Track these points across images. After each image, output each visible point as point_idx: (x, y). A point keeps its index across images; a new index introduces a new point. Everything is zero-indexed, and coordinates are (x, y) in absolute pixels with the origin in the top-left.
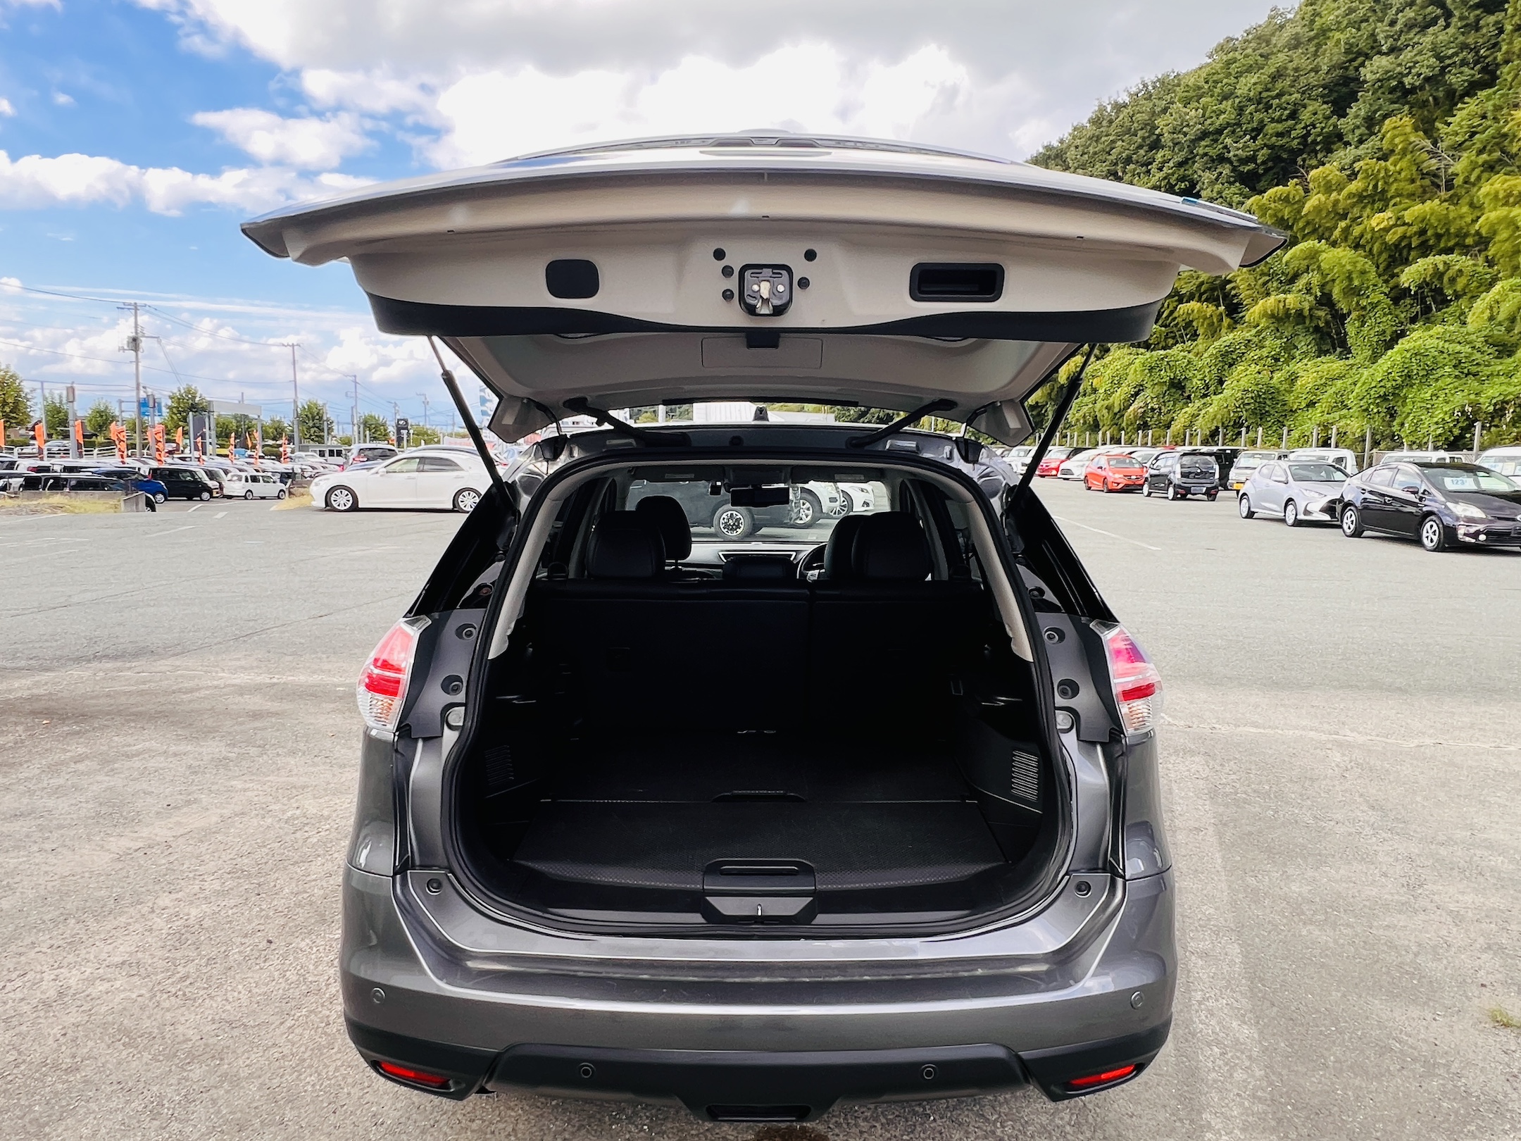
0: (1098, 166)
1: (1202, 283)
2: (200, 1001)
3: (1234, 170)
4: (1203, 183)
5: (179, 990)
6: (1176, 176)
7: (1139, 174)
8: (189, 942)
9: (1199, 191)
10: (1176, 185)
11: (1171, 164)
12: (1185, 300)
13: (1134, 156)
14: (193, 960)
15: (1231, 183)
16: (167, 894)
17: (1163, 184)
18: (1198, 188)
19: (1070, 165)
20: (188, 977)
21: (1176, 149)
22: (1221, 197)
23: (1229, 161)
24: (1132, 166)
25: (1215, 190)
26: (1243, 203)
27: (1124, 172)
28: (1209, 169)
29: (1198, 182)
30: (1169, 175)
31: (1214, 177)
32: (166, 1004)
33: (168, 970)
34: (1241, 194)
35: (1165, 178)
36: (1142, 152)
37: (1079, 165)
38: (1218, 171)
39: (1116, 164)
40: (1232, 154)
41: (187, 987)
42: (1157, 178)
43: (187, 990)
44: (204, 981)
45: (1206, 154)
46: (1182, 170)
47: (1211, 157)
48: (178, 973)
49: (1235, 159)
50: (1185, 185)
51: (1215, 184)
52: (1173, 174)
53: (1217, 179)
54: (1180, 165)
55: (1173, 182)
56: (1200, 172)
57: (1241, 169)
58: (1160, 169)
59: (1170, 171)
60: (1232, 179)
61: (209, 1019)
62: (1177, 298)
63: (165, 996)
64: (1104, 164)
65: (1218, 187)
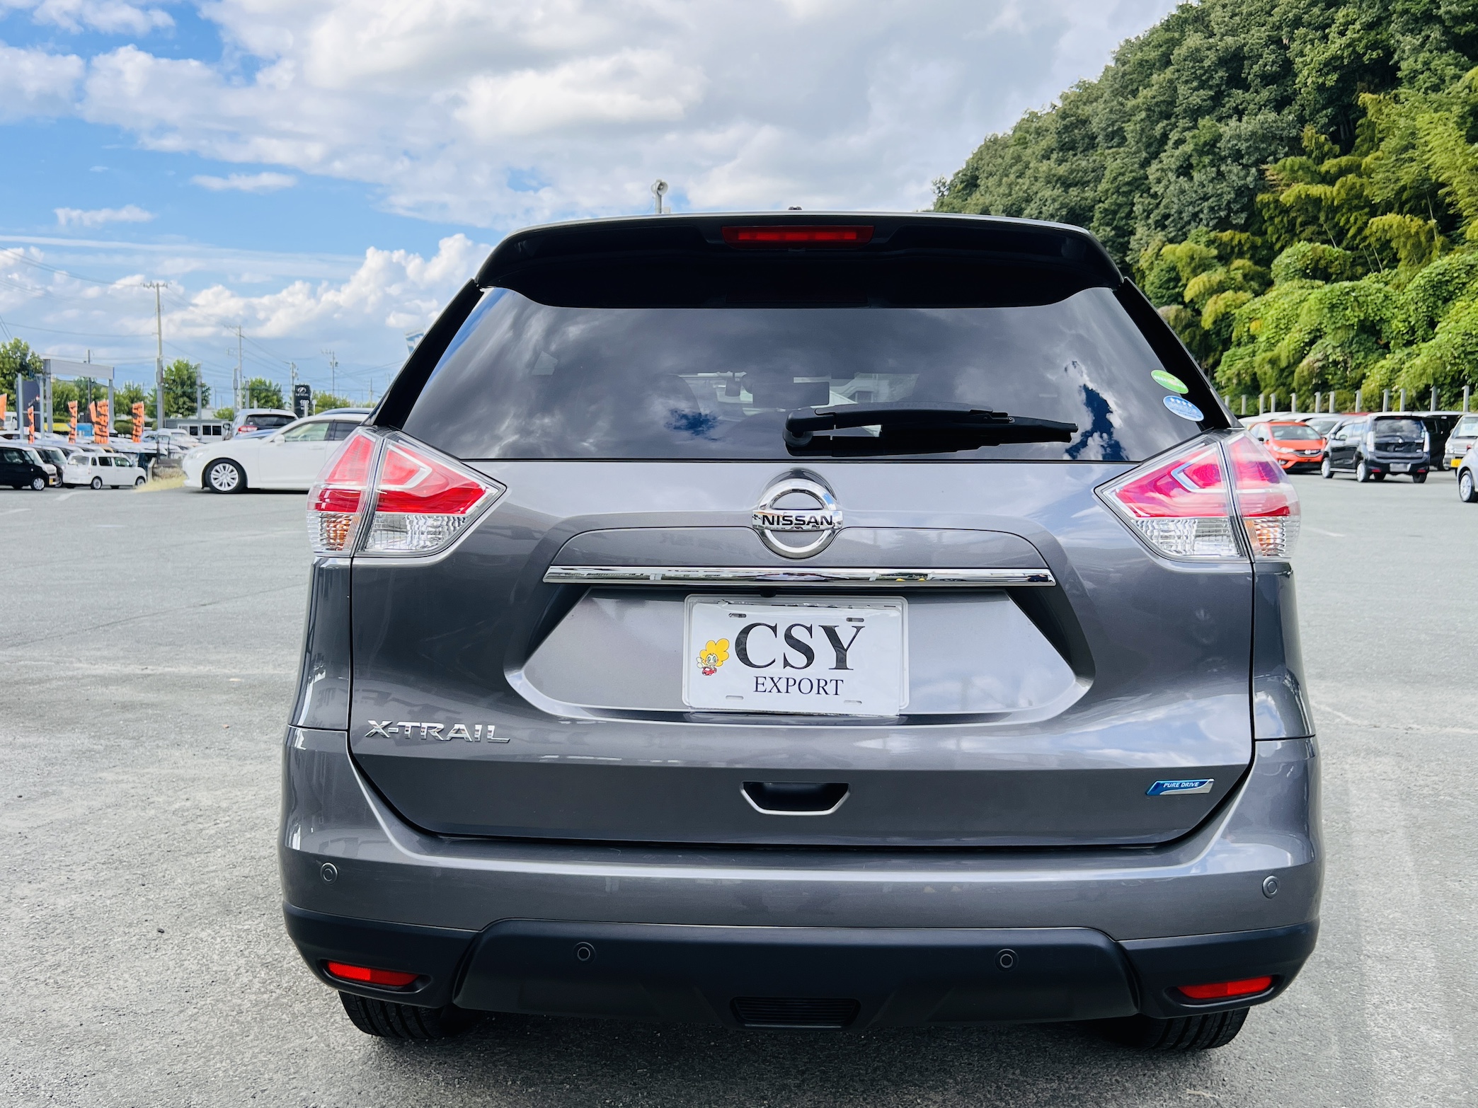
0: (1254, 30)
1: (1404, 188)
2: (77, 989)
3: (1447, 31)
4: (1404, 51)
5: (49, 978)
6: (1364, 41)
7: (1312, 42)
8: (58, 931)
9: (1398, 62)
10: (1364, 54)
11: (1357, 26)
12: (1379, 213)
13: (1306, 16)
14: (65, 949)
15: (1442, 51)
16: (26, 884)
17: (1345, 54)
18: (1396, 57)
19: (1215, 31)
20: (59, 966)
21: (1364, 5)
22: (1429, 69)
23: (1439, 19)
24: (1302, 30)
25: (1420, 59)
26: (1459, 77)
27: (1292, 39)
28: (1412, 31)
29: (1395, 50)
30: (1354, 40)
31: (1418, 43)
32: (35, 991)
33: (33, 959)
34: (1456, 66)
35: (1349, 46)
36: (1316, 11)
37: (1227, 31)
38: (1423, 34)
39: (1279, 28)
40: (1443, 10)
41: (59, 975)
42: (1337, 45)
43: (58, 978)
44: (80, 968)
45: (1406, 12)
46: (1373, 33)
47: (1413, 15)
48: (46, 961)
49: (1447, 16)
50: (1378, 54)
51: (1419, 52)
52: (1360, 40)
53: (1423, 45)
54: (1369, 27)
55: (1360, 49)
56: (1399, 36)
57: (1456, 30)
58: (1342, 33)
59: (1356, 36)
60: (1443, 45)
61: (89, 1006)
62: (1367, 210)
63: (32, 983)
64: (1263, 29)
65: (1424, 56)
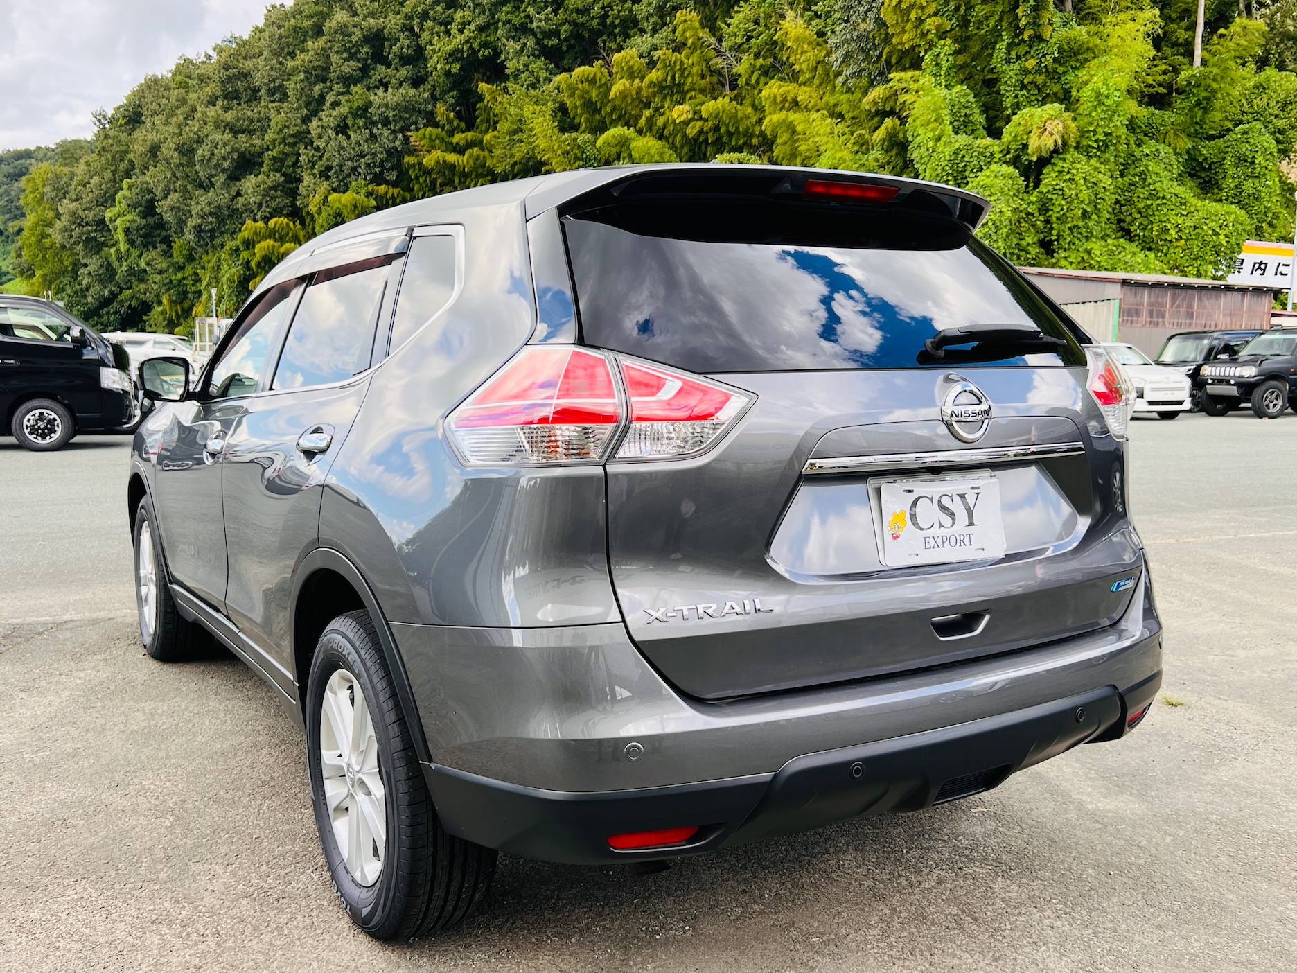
0: (391, 16)
1: (515, 163)
3: (538, 42)
4: (508, 53)
6: (478, 41)
7: (438, 33)
9: (503, 61)
10: (479, 51)
11: (472, 27)
12: (498, 180)
13: (432, 12)
15: (538, 57)
17: (465, 49)
18: (503, 57)
19: (359, 12)
21: (477, 11)
22: (528, 70)
23: (532, 32)
24: (429, 24)
25: (521, 62)
26: (550, 81)
27: (421, 29)
28: (513, 38)
29: (501, 51)
30: (470, 38)
31: (518, 48)
34: (547, 70)
35: (467, 42)
36: (439, 8)
37: (369, 14)
38: (522, 41)
39: (411, 18)
40: (535, 25)
42: (458, 40)
45: (508, 22)
46: (484, 35)
47: (514, 25)
49: (538, 30)
50: (489, 53)
51: (520, 56)
52: (475, 38)
53: (522, 50)
54: (481, 29)
55: (475, 46)
56: (504, 40)
57: (545, 42)
58: (461, 31)
59: (471, 35)
60: (537, 53)
62: (489, 178)
64: (398, 17)
65: (523, 59)
